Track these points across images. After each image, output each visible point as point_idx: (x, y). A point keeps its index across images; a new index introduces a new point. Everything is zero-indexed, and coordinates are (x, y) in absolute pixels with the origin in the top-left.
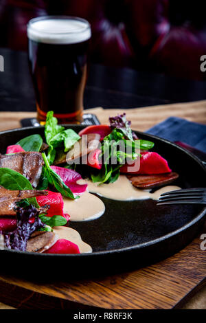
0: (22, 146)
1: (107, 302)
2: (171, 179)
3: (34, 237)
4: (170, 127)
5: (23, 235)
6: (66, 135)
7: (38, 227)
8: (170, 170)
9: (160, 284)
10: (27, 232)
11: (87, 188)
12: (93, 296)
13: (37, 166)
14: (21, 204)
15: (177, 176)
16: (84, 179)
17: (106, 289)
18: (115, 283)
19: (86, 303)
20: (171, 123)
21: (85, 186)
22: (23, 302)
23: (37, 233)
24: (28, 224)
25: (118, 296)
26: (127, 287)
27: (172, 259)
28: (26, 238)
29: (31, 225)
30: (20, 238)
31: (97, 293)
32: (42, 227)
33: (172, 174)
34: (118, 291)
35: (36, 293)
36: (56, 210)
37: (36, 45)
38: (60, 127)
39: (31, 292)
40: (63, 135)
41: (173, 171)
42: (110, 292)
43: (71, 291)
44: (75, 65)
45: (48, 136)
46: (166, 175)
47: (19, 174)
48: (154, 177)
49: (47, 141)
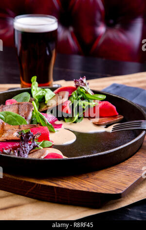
0: (16, 100)
1: (85, 187)
2: (118, 119)
3: (32, 153)
4: (114, 89)
5: (25, 151)
6: (46, 91)
7: (35, 147)
8: (117, 114)
9: (117, 177)
10: (27, 150)
11: (63, 126)
12: (75, 184)
13: (29, 111)
14: (21, 133)
15: (122, 117)
16: (59, 120)
17: (83, 181)
18: (88, 177)
19: (71, 188)
20: (115, 87)
21: (61, 125)
22: (29, 191)
23: (34, 150)
24: (28, 145)
25: (91, 184)
26: (97, 179)
27: (123, 164)
28: (28, 153)
29: (30, 145)
30: (24, 153)
31: (77, 182)
32: (37, 146)
33: (118, 116)
34: (91, 181)
35: (38, 184)
36: (45, 137)
37: (20, 33)
38: (40, 88)
39: (34, 184)
40: (44, 92)
41: (119, 114)
42: (85, 182)
43: (60, 182)
44: (47, 48)
45: (34, 93)
46: (115, 116)
47: (18, 115)
48: (106, 118)
49: (33, 96)
